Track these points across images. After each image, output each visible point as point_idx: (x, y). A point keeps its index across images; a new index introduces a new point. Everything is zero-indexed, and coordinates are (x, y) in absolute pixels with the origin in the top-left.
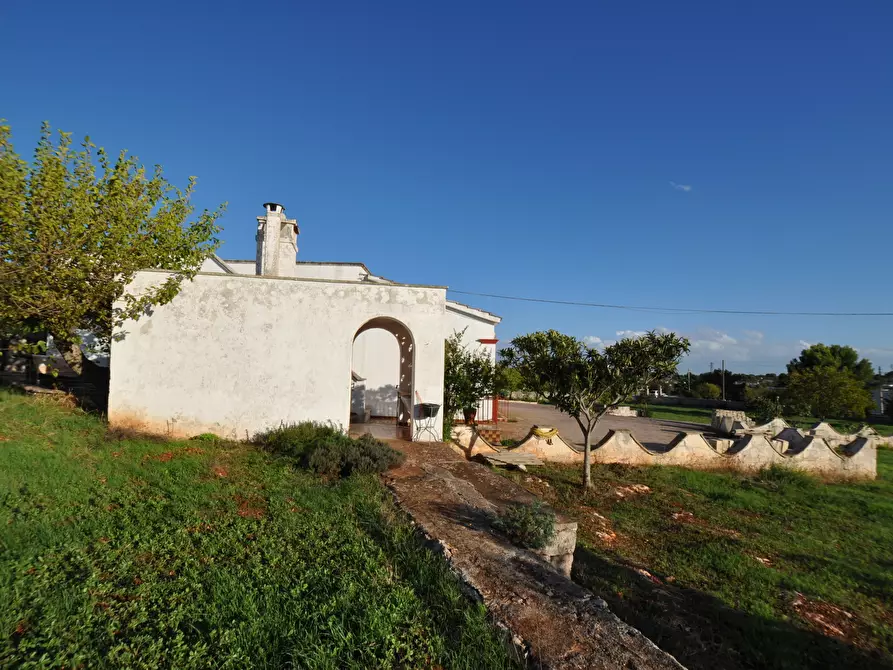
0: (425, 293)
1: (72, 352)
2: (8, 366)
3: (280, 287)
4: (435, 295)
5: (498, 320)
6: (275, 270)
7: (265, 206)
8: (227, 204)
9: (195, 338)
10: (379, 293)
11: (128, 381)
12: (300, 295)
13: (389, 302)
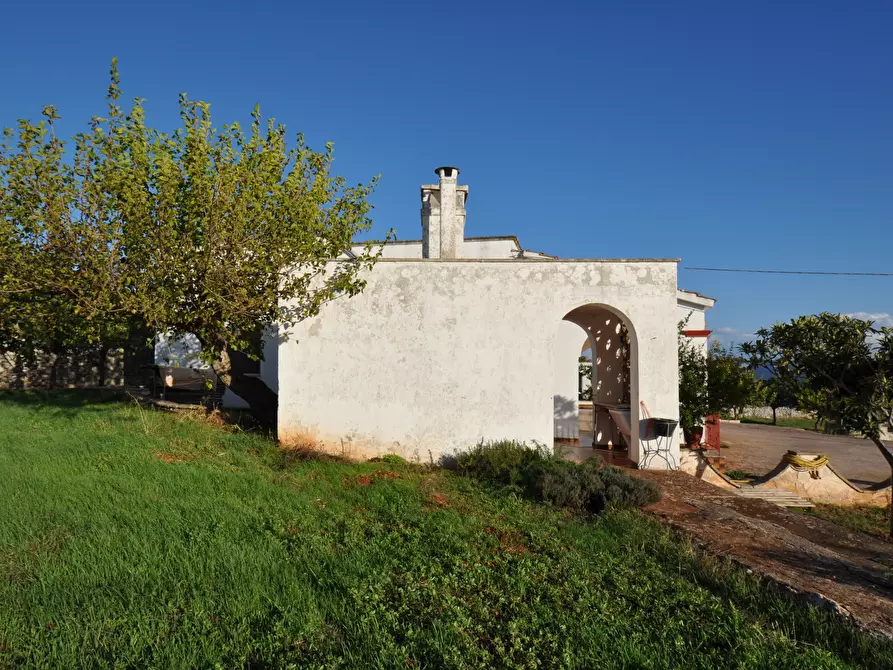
0: (649, 269)
1: (221, 360)
2: (108, 380)
3: (463, 272)
4: (662, 270)
5: (711, 303)
6: (452, 251)
7: (437, 172)
8: (380, 176)
9: (368, 340)
10: (587, 273)
11: (298, 392)
12: (488, 280)
13: (600, 284)
